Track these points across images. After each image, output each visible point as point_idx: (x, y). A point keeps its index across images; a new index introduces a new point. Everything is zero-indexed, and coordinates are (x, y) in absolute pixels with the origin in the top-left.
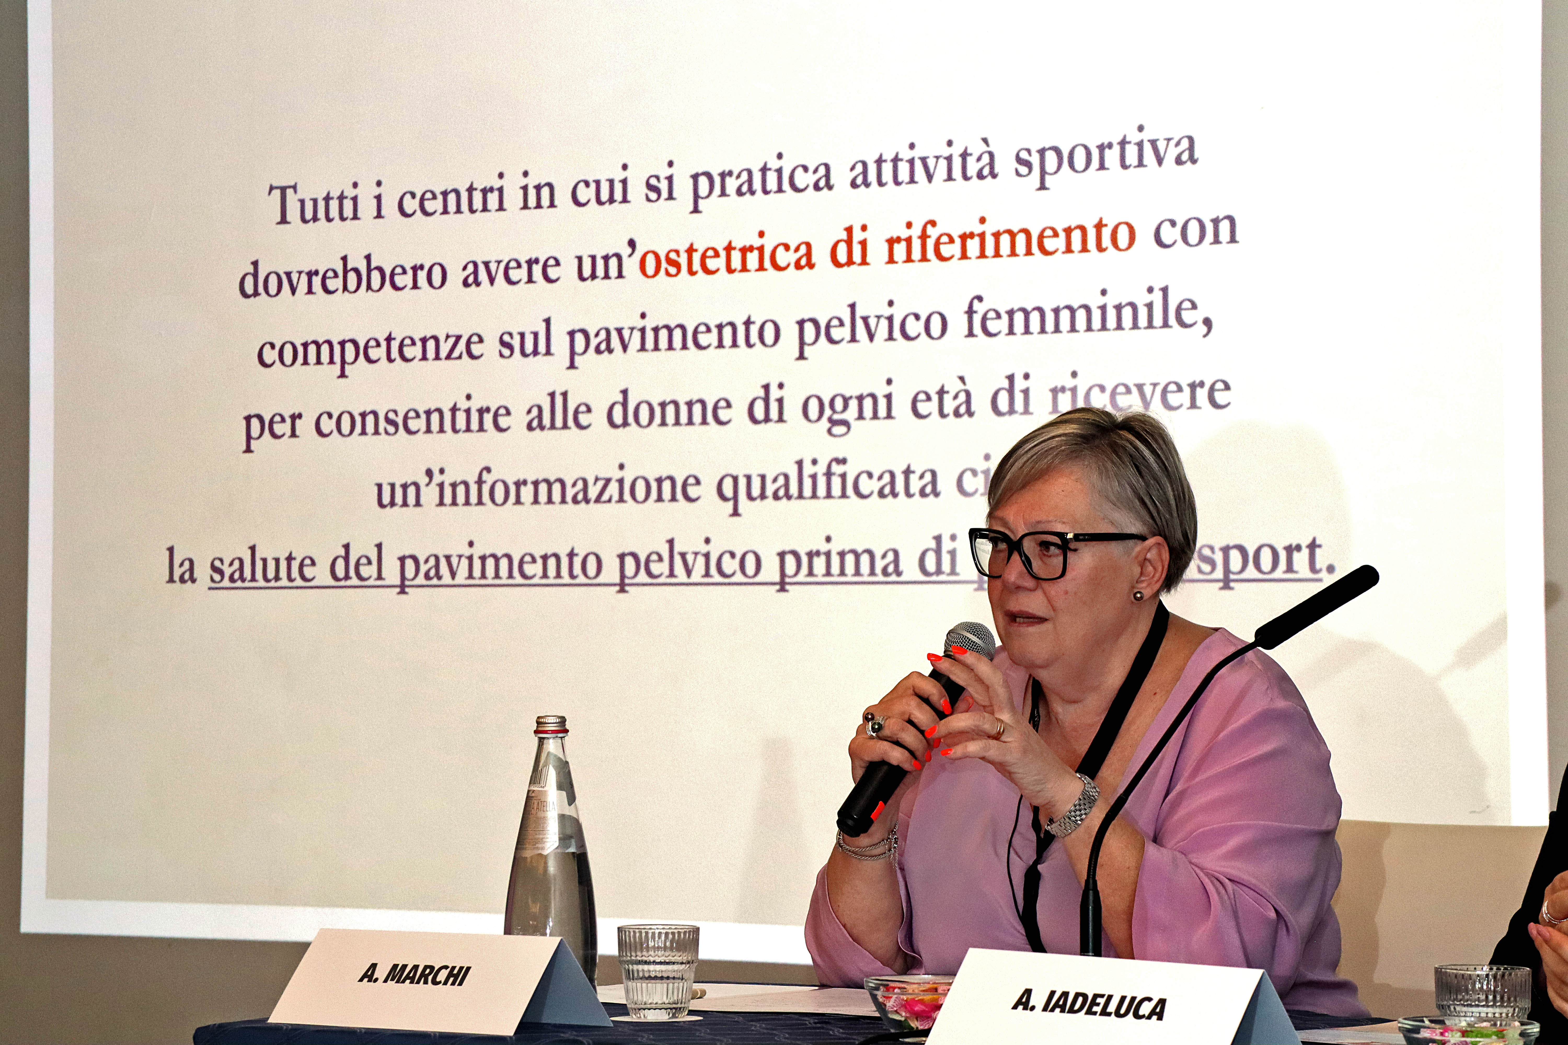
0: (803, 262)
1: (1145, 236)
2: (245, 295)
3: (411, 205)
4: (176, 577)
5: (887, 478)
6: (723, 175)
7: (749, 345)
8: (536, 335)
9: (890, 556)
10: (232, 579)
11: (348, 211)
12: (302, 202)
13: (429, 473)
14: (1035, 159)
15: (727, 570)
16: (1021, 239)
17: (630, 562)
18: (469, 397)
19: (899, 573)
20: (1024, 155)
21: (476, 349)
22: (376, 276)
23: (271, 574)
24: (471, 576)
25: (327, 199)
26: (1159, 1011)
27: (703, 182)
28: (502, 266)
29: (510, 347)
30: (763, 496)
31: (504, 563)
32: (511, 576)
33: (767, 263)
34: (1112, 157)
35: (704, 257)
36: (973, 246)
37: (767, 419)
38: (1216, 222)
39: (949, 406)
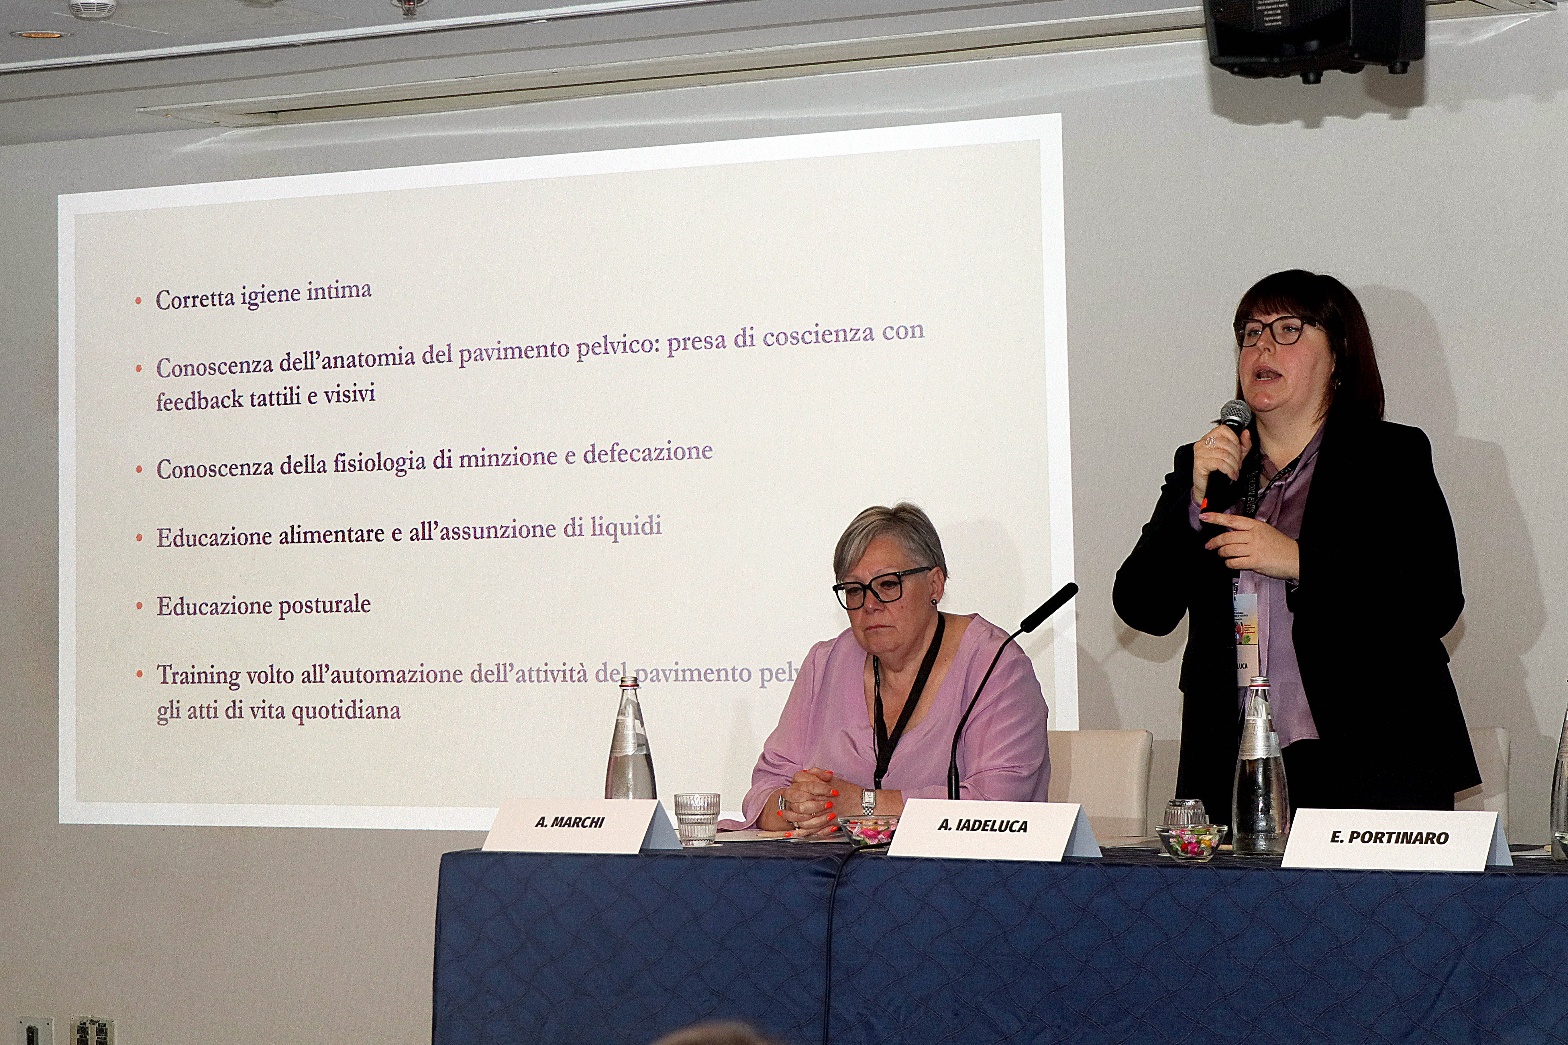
26: (1024, 827)
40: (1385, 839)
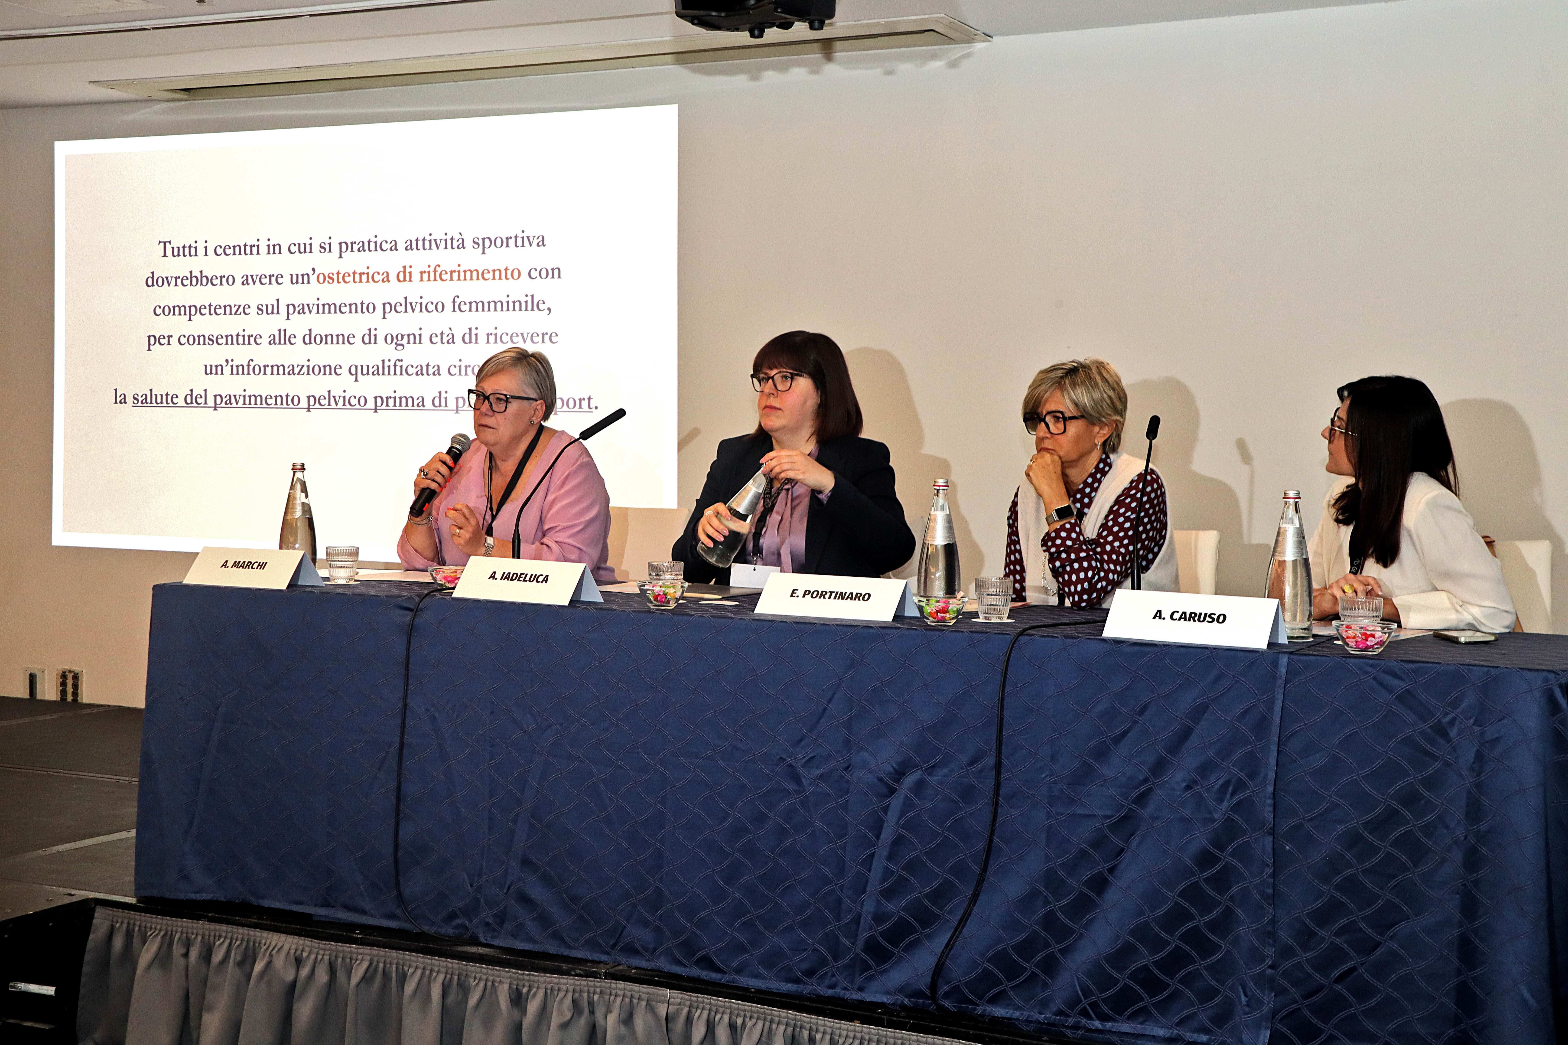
0: (385, 279)
1: (524, 274)
2: (148, 286)
3: (219, 251)
4: (118, 401)
5: (419, 368)
6: (352, 243)
7: (362, 312)
8: (273, 306)
9: (420, 399)
10: (142, 403)
11: (193, 252)
12: (173, 248)
13: (227, 361)
14: (481, 242)
15: (353, 403)
16: (475, 274)
17: (312, 399)
18: (244, 330)
19: (424, 406)
20: (476, 240)
21: (247, 311)
22: (204, 280)
23: (159, 401)
24: (244, 404)
25: (184, 247)
26: (546, 580)
27: (344, 246)
28: (259, 277)
29: (262, 310)
30: (368, 374)
31: (259, 399)
32: (261, 404)
33: (370, 279)
34: (512, 242)
35: (344, 276)
36: (455, 275)
37: (370, 343)
38: (553, 270)
39: (445, 339)
40: (827, 596)
